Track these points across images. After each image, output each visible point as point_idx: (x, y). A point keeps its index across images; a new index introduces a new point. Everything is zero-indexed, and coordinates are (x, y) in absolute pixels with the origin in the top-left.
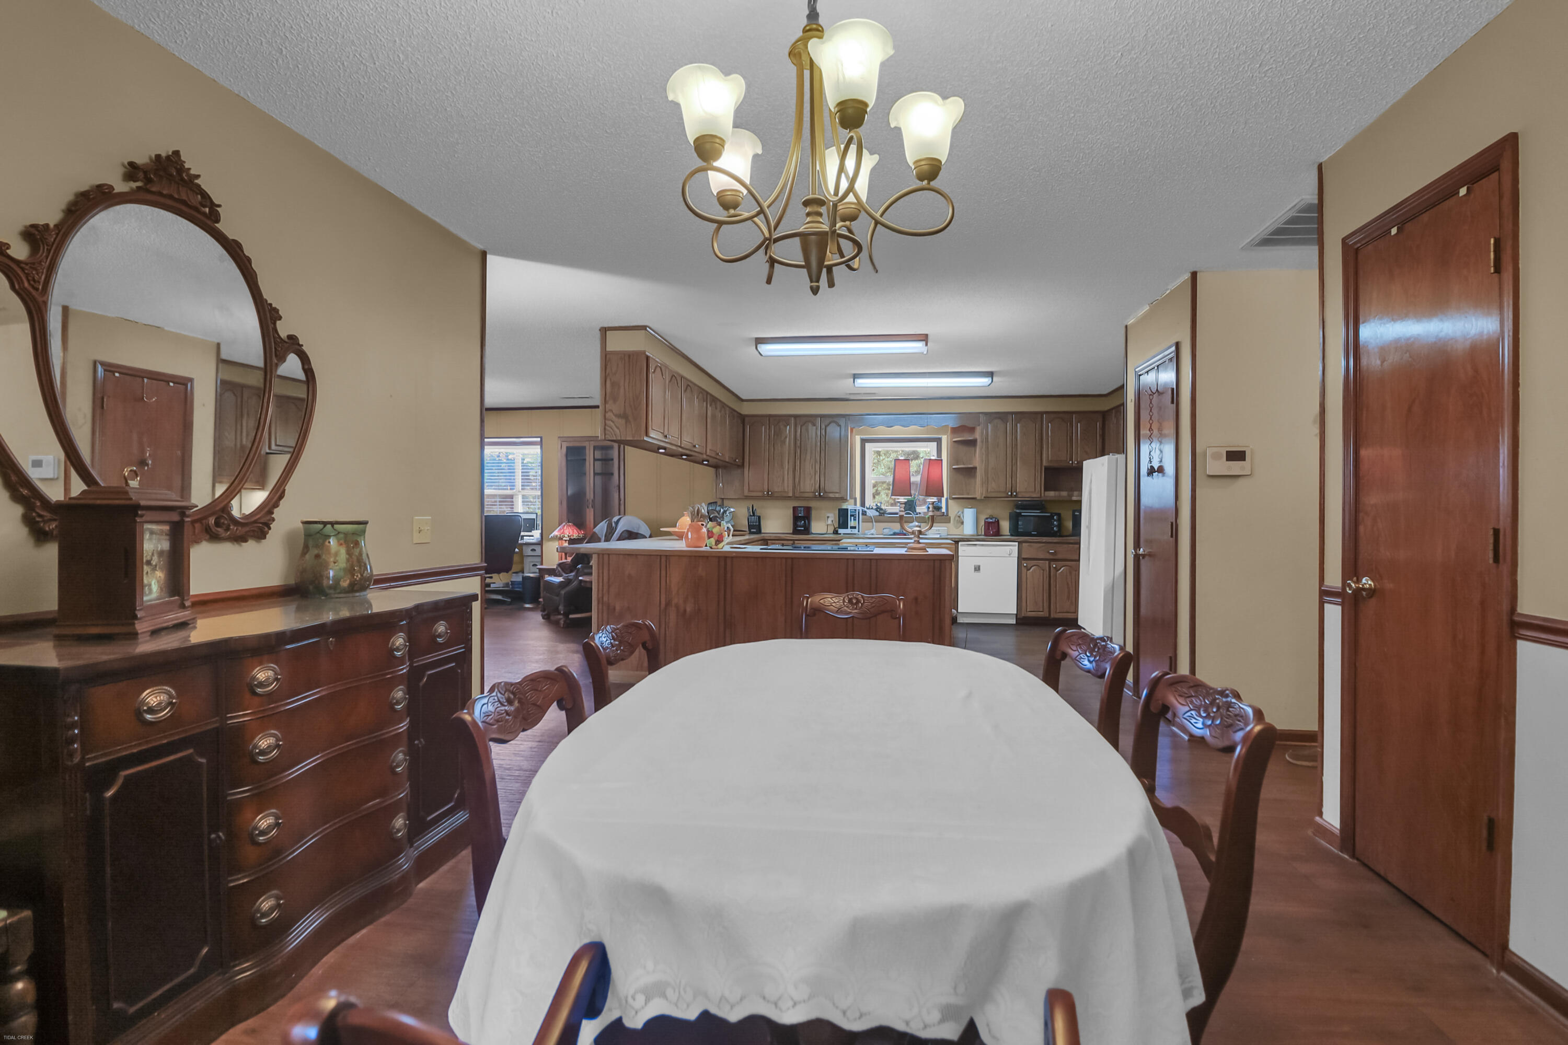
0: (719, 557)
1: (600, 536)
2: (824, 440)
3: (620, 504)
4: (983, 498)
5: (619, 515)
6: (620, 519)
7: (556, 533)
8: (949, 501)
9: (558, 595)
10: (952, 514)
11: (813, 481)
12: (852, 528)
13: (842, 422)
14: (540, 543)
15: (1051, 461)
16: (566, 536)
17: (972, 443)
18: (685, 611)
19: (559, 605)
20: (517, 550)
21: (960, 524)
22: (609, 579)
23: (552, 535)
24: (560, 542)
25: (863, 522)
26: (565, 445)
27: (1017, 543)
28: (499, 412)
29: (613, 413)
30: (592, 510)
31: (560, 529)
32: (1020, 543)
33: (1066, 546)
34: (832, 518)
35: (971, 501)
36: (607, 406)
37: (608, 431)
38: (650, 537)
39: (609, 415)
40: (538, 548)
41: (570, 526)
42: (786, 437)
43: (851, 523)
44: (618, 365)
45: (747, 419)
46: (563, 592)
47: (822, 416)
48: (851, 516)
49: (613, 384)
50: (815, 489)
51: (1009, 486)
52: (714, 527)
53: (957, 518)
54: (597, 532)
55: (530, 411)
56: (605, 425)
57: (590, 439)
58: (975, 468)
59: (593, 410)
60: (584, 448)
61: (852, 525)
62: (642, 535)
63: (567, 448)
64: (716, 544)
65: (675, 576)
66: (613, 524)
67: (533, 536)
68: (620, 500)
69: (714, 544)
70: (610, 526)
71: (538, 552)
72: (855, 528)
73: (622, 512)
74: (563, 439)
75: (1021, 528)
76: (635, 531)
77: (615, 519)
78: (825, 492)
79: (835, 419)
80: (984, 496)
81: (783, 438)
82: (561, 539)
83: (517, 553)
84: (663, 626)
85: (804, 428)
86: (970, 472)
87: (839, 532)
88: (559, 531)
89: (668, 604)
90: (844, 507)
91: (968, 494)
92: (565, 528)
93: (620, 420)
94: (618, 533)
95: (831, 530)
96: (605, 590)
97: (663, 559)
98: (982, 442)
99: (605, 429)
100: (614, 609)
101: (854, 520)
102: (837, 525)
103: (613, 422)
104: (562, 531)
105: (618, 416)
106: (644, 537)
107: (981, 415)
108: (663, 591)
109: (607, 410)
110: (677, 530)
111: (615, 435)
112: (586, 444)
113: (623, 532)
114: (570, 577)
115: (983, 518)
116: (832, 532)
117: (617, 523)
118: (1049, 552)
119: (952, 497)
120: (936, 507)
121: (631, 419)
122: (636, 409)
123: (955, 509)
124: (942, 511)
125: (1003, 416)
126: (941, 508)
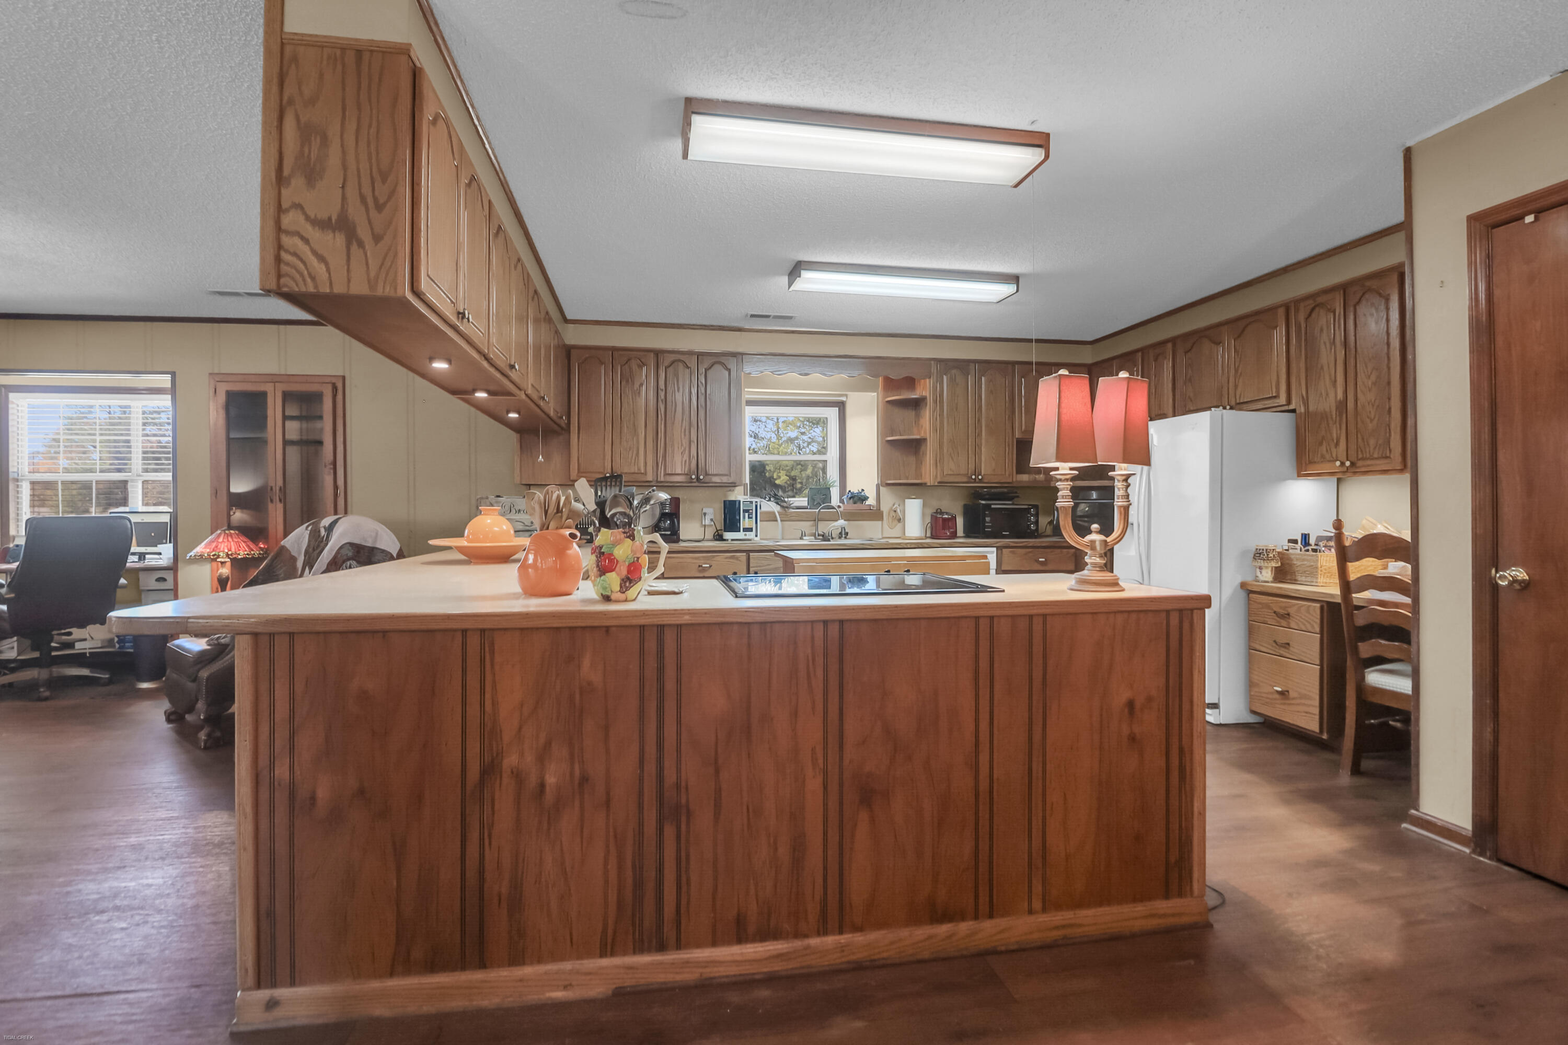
0: (642, 627)
1: (294, 553)
2: (703, 391)
3: (336, 495)
4: (936, 484)
5: (336, 513)
6: (336, 522)
7: (200, 549)
8: (881, 488)
9: (195, 679)
10: (885, 508)
11: (686, 457)
12: (746, 530)
13: (732, 364)
14: (173, 568)
15: (1025, 431)
16: (221, 554)
17: (917, 404)
18: (542, 786)
19: (197, 700)
20: (123, 581)
21: (896, 521)
22: (292, 711)
23: (192, 554)
24: (214, 564)
25: (761, 521)
26: (223, 388)
27: (994, 549)
28: (80, 322)
29: (307, 218)
30: (280, 506)
31: (212, 542)
32: (998, 548)
33: (1059, 551)
34: (713, 514)
35: (916, 488)
36: (284, 191)
37: (288, 264)
38: (401, 555)
39: (290, 220)
40: (169, 576)
41: (231, 535)
42: (641, 385)
43: (745, 522)
44: (321, 76)
45: (573, 352)
46: (204, 674)
47: (700, 355)
48: (745, 511)
49: (306, 132)
50: (690, 469)
51: (972, 466)
52: (615, 544)
53: (894, 514)
54: (287, 546)
55: (149, 324)
56: (280, 247)
57: (274, 379)
58: (925, 440)
59: (282, 327)
60: (264, 395)
61: (747, 526)
62: (383, 551)
63: (229, 394)
64: (624, 588)
66: (323, 532)
67: (160, 554)
68: (336, 487)
69: (617, 588)
70: (315, 534)
71: (169, 584)
72: (750, 530)
73: (342, 507)
74: (218, 377)
75: (988, 527)
76: (369, 545)
77: (326, 522)
78: (707, 474)
79: (723, 359)
80: (939, 480)
81: (636, 386)
82: (214, 559)
83: (124, 587)
84: (474, 836)
85: (671, 370)
86: (914, 446)
87: (724, 538)
88: (206, 547)
90: (732, 498)
92: (221, 540)
93: (329, 236)
94: (331, 550)
95: (710, 533)
98: (935, 402)
99: (278, 260)
100: (313, 799)
101: (749, 518)
102: (720, 526)
103: (306, 241)
104: (214, 545)
105: (324, 225)
106: (387, 557)
107: (932, 362)
109: (285, 205)
110: (466, 544)
111: (313, 278)
112: (268, 388)
113: (341, 548)
114: (223, 641)
115: (929, 511)
116: (711, 537)
117: (330, 529)
118: (1037, 561)
119: (885, 483)
120: (859, 498)
121: (363, 233)
122: (379, 208)
123: (889, 500)
124: (867, 503)
125: (962, 366)
126: (866, 498)
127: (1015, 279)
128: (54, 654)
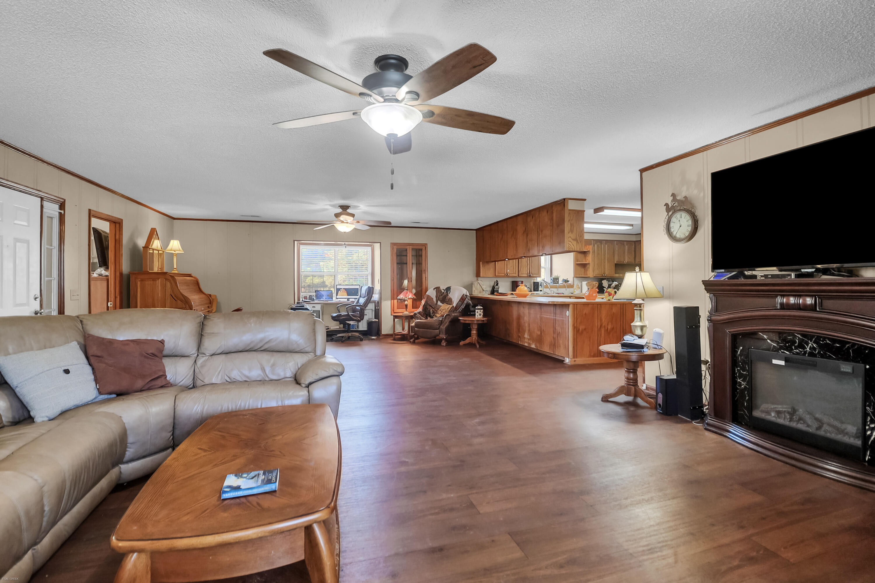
3: (425, 280)
8: (574, 278)
10: (575, 284)
12: (540, 291)
15: (617, 261)
16: (407, 297)
17: (587, 253)
21: (578, 288)
22: (577, 316)
25: (545, 288)
26: (395, 247)
29: (571, 238)
35: (585, 278)
41: (408, 292)
43: (540, 289)
48: (540, 285)
53: (578, 286)
57: (409, 245)
58: (589, 264)
60: (406, 249)
63: (397, 249)
65: (604, 312)
66: (443, 291)
68: (426, 277)
72: (541, 291)
73: (427, 284)
74: (394, 244)
80: (592, 276)
84: (599, 336)
86: (584, 266)
89: (601, 326)
90: (536, 281)
91: (582, 275)
92: (406, 293)
96: (575, 321)
97: (599, 306)
98: (592, 252)
101: (541, 287)
103: (571, 242)
105: (574, 240)
107: (592, 240)
108: (599, 321)
112: (408, 247)
117: (447, 290)
119: (576, 276)
120: (566, 281)
121: (579, 241)
122: (581, 237)
123: (577, 282)
124: (569, 282)
125: (600, 241)
126: (568, 281)
127: (632, 225)
128: (351, 329)
